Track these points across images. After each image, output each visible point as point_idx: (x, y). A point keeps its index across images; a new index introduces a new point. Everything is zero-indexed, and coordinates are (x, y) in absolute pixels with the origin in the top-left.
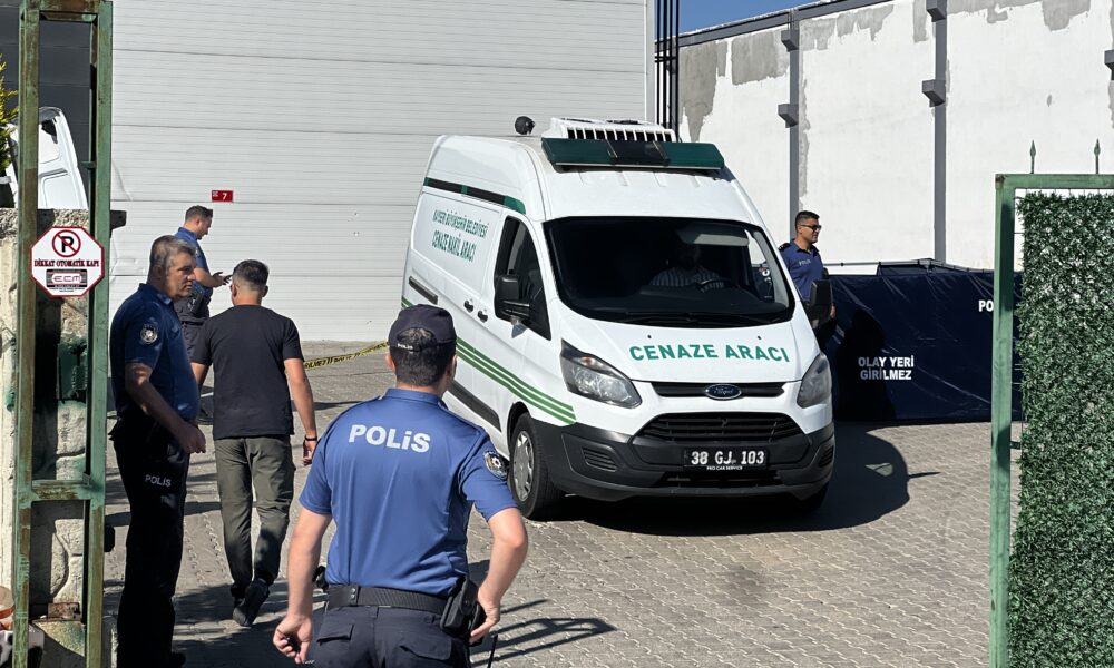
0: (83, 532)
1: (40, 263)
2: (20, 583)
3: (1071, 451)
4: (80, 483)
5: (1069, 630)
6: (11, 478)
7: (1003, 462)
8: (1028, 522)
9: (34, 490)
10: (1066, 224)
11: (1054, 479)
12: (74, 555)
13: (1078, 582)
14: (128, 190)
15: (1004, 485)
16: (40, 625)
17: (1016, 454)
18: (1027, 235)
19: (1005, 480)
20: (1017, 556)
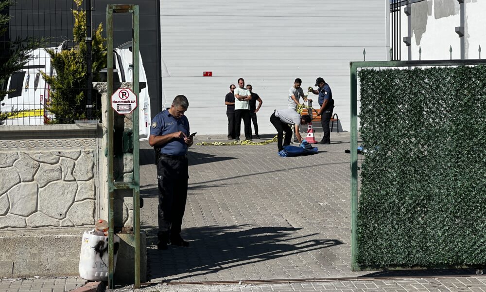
0: (133, 201)
1: (114, 102)
2: (110, 219)
3: (382, 170)
4: (131, 183)
5: (382, 241)
6: (107, 181)
7: (354, 175)
8: (364, 199)
9: (114, 185)
10: (378, 81)
11: (375, 181)
12: (130, 209)
13: (385, 222)
14: (170, 73)
15: (355, 184)
16: (119, 235)
17: (359, 172)
18: (361, 85)
19: (356, 182)
20: (360, 212)
